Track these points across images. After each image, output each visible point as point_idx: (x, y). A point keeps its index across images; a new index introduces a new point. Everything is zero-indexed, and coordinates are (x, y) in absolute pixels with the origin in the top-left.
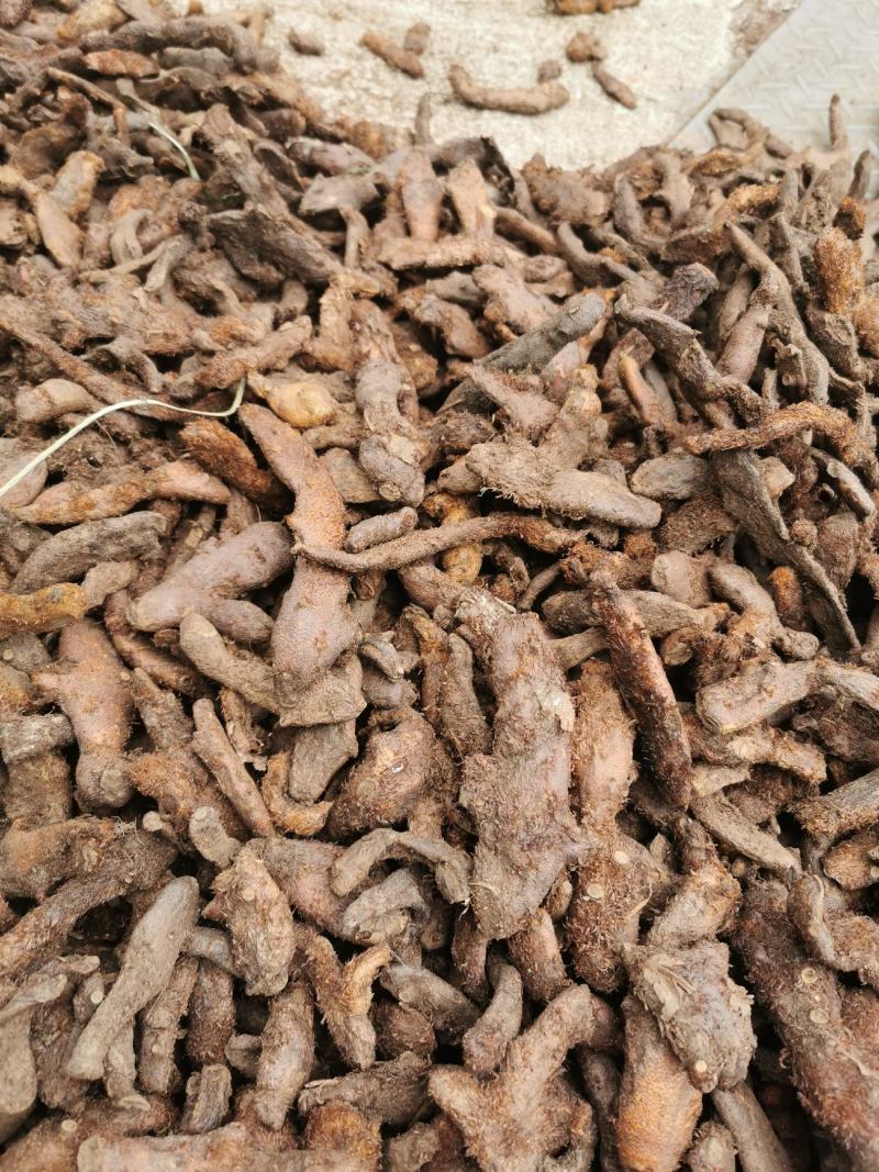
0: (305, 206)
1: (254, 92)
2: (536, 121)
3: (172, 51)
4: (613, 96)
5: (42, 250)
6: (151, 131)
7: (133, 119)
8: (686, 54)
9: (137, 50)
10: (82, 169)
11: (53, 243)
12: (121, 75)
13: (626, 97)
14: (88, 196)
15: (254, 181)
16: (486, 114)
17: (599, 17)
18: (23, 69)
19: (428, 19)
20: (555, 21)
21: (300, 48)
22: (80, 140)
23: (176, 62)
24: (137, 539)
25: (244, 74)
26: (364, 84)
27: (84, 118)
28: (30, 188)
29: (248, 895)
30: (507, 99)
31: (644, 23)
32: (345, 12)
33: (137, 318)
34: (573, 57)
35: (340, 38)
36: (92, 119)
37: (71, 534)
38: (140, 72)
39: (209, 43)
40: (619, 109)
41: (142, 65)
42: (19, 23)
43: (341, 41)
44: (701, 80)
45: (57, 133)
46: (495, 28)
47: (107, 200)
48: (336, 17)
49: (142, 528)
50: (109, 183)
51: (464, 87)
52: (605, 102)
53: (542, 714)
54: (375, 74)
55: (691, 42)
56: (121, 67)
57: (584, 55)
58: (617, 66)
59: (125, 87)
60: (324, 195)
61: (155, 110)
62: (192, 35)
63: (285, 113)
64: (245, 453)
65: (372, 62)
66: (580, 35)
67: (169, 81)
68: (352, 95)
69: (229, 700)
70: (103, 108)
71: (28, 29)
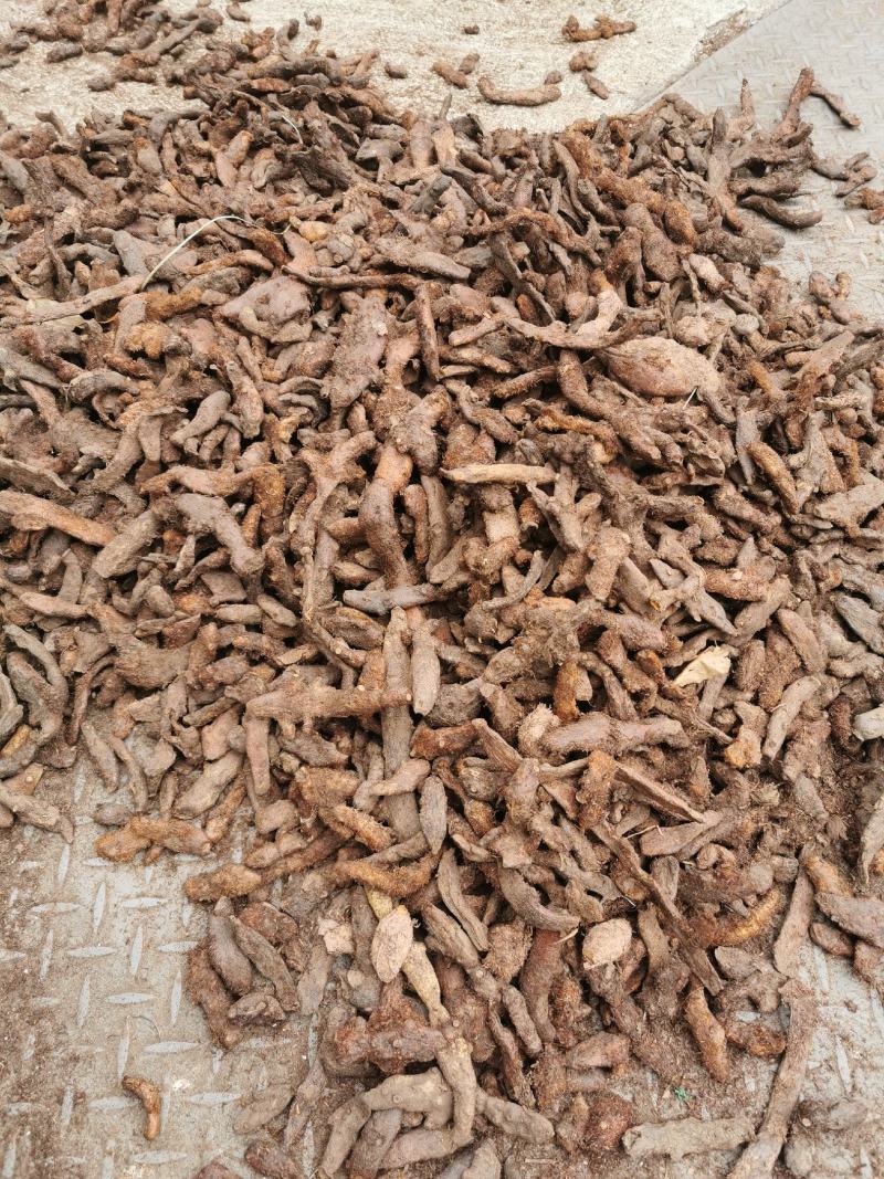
0: (358, 156)
1: (338, 95)
2: (535, 110)
3: (301, 77)
4: (593, 92)
5: (218, 182)
6: (283, 121)
7: (273, 114)
8: (658, 60)
9: (281, 78)
10: (242, 140)
11: (222, 177)
12: (270, 92)
13: (602, 92)
14: (244, 154)
15: (328, 141)
16: (503, 107)
17: (603, 41)
18: (222, 92)
19: (480, 52)
20: (569, 46)
21: (393, 75)
22: (244, 125)
23: (303, 82)
24: (228, 281)
25: (335, 86)
26: (428, 93)
27: (246, 114)
28: (214, 150)
29: (244, 390)
30: (515, 97)
31: (636, 43)
32: (427, 51)
33: (248, 199)
34: (575, 69)
35: (421, 66)
36: (251, 114)
37: (201, 277)
38: (281, 89)
39: (317, 70)
40: (596, 99)
41: (281, 85)
42: (228, 70)
43: (419, 69)
44: (662, 78)
45: (233, 123)
46: (526, 54)
47: (253, 158)
48: (421, 54)
49: (230, 275)
50: (253, 149)
51: (488, 91)
52: (588, 95)
53: (372, 329)
54: (436, 87)
55: (667, 53)
56: (271, 87)
57: (581, 68)
58: (603, 73)
59: (272, 98)
60: (370, 150)
61: (286, 109)
62: (309, 67)
63: (361, 108)
64: (279, 245)
65: (436, 80)
66: (582, 54)
67: (296, 93)
68: (418, 100)
69: (255, 339)
70: (257, 109)
71: (234, 73)
